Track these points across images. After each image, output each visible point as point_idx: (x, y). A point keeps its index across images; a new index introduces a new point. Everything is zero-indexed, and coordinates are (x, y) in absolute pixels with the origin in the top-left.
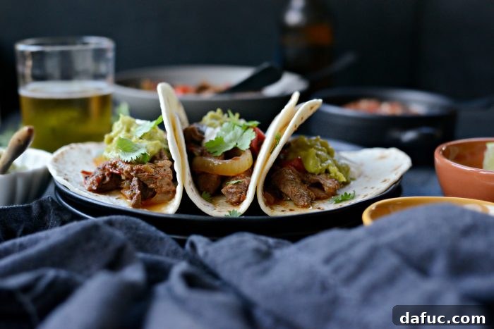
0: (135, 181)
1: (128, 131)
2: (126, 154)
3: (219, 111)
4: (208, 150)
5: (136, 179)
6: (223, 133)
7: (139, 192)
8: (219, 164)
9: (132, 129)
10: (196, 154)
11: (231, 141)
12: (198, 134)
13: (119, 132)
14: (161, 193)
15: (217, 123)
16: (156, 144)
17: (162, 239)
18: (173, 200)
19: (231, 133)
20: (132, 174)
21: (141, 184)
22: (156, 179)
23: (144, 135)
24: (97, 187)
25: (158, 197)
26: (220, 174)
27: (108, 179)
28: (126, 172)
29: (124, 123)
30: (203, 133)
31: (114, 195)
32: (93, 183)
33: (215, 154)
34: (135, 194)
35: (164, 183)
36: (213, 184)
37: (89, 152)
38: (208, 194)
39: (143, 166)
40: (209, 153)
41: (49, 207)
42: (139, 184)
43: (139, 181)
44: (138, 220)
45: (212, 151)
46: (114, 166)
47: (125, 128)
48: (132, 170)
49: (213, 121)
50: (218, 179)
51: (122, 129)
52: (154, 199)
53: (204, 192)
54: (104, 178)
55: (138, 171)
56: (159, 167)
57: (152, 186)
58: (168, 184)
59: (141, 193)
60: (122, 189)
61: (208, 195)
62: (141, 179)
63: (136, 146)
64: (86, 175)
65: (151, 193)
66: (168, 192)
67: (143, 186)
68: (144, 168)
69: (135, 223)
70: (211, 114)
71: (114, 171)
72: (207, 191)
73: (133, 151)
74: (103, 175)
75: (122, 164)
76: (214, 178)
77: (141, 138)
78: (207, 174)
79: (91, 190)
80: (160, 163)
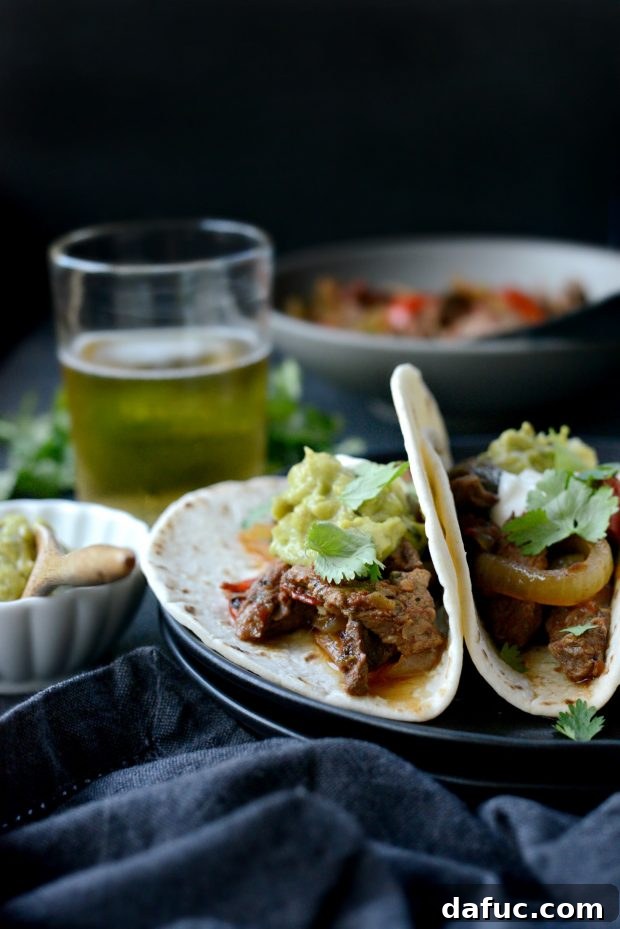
0: (351, 630)
1: (327, 491)
2: (330, 561)
3: (526, 426)
4: (510, 539)
5: (356, 624)
6: (544, 494)
7: (362, 656)
8: (537, 580)
9: (336, 488)
10: (483, 544)
11: (561, 516)
12: (484, 492)
13: (307, 493)
14: (412, 653)
15: (524, 457)
16: (393, 528)
17: (428, 796)
18: (439, 668)
19: (562, 496)
20: (346, 612)
21: (366, 634)
22: (402, 624)
23: (365, 504)
24: (263, 631)
25: (405, 663)
26: (542, 602)
27: (285, 610)
28: (331, 605)
29: (315, 471)
30: (494, 488)
31: (300, 646)
32: (251, 621)
33: (527, 551)
34: (354, 661)
35: (417, 631)
36: (526, 626)
37: (226, 510)
38: (515, 647)
39: (370, 596)
40: (512, 544)
41: (152, 670)
42: (362, 637)
43: (362, 629)
44: (374, 748)
45: (519, 541)
46: (302, 586)
47: (319, 485)
48: (346, 605)
49: (515, 455)
50: (535, 612)
51: (313, 486)
52: (395, 669)
53: (506, 645)
54: (277, 607)
55: (360, 606)
56: (404, 591)
57: (390, 639)
58: (427, 633)
59: (368, 657)
60: (316, 631)
61: (513, 652)
62: (367, 626)
63: (349, 539)
64: (235, 595)
65: (387, 654)
66: (427, 651)
67: (371, 640)
68: (374, 600)
69: (366, 757)
70: (508, 435)
71: (302, 598)
72: (513, 642)
73: (347, 553)
74: (274, 600)
75: (320, 586)
76: (528, 611)
77: (357, 513)
78: (510, 599)
79: (247, 638)
80: (406, 580)
